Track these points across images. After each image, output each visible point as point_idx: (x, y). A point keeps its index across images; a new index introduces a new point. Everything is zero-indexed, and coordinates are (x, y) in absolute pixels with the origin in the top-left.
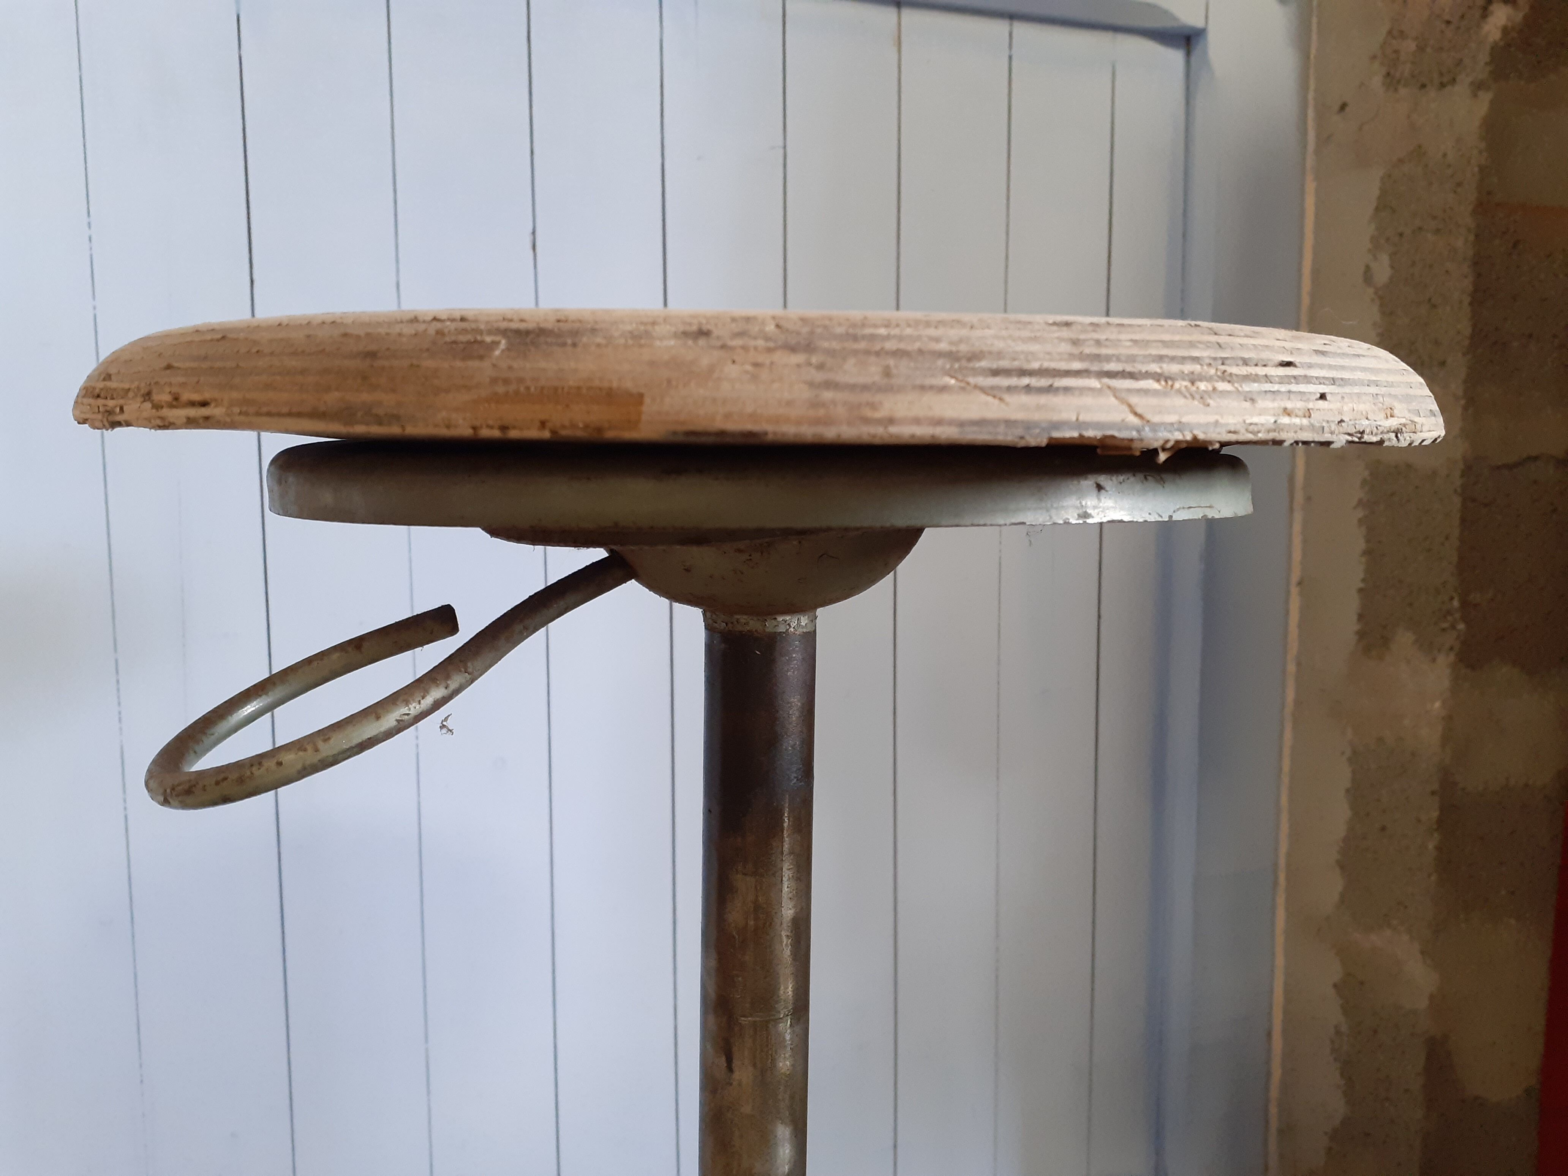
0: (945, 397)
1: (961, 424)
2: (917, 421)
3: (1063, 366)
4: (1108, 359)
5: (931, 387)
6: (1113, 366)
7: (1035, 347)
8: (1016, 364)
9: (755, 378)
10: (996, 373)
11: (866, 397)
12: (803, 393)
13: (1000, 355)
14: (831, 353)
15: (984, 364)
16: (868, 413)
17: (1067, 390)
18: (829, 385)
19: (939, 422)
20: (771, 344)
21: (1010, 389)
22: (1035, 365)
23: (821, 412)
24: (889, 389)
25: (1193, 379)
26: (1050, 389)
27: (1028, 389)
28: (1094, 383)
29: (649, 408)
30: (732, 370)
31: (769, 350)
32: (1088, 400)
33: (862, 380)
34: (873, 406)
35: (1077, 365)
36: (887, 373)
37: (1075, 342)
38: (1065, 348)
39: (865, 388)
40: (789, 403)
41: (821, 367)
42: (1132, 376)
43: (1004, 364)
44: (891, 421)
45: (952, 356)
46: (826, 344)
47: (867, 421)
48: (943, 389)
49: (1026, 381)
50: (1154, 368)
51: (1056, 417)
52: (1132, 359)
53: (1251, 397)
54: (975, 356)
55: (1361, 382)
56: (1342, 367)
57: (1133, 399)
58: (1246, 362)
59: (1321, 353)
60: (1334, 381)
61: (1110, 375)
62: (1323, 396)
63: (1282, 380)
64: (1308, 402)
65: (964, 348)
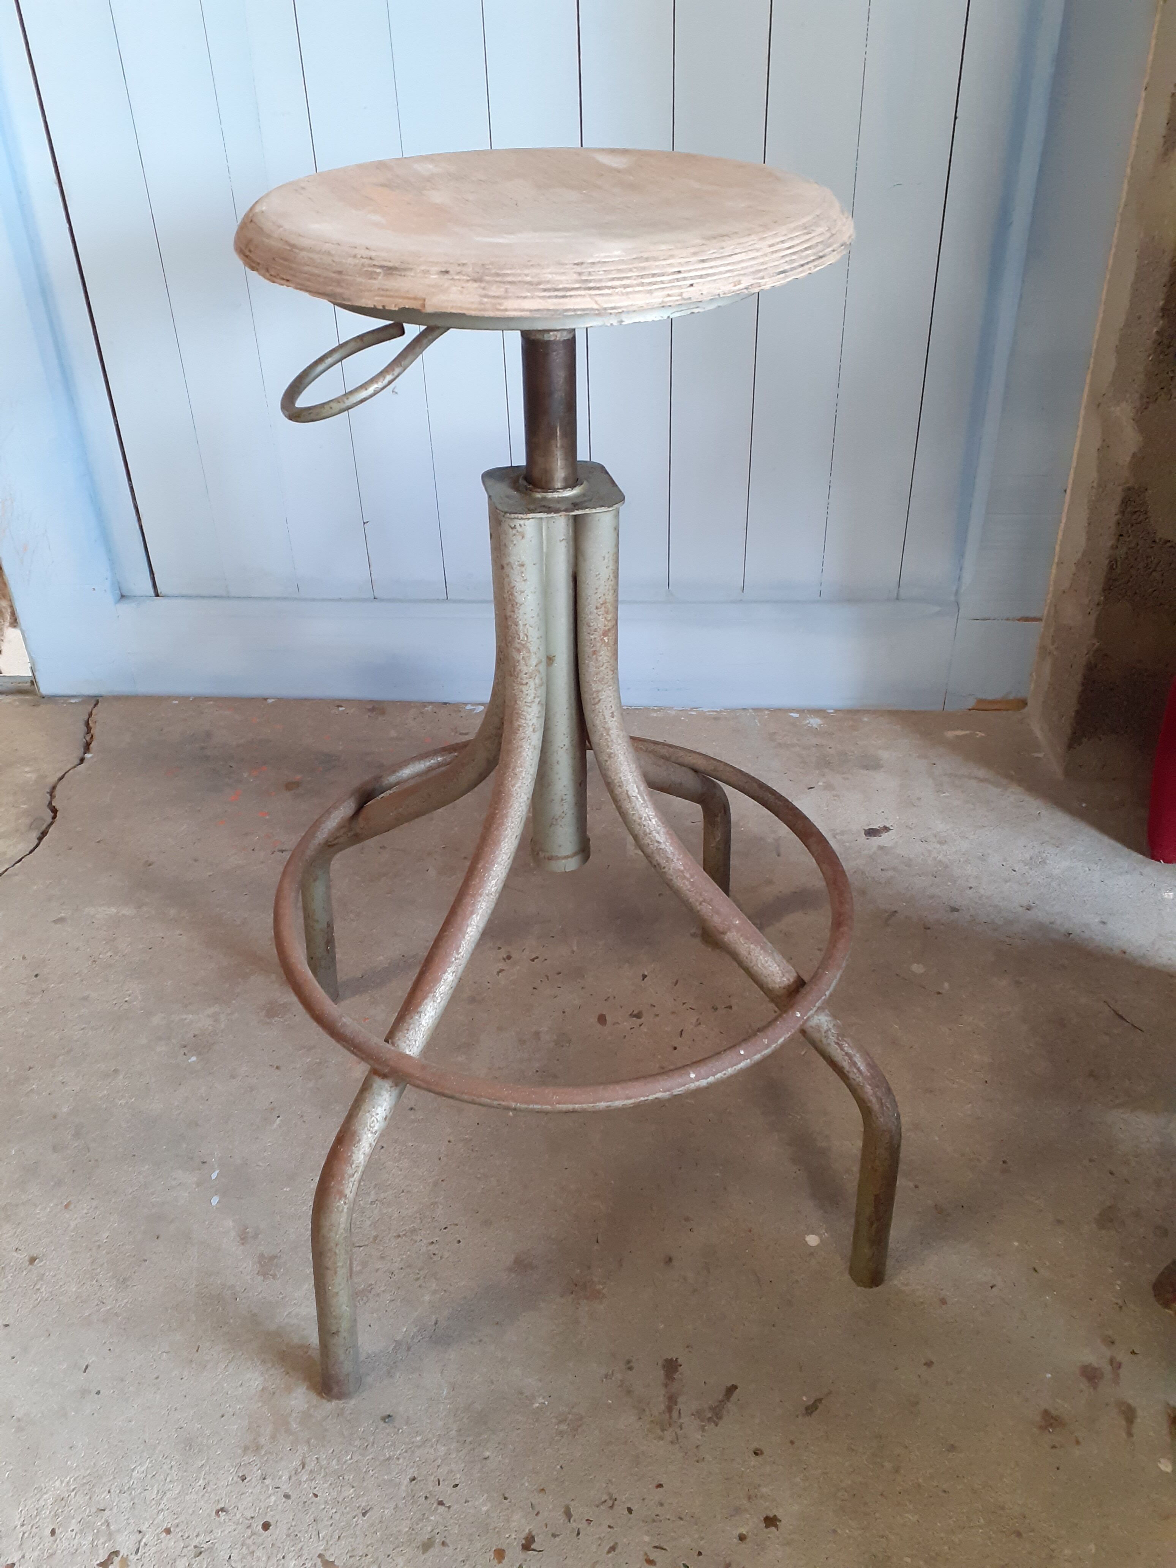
0: (526, 301)
1: (531, 311)
2: (515, 310)
4: (590, 281)
5: (521, 297)
6: (591, 285)
7: (564, 278)
8: (554, 286)
9: (461, 293)
10: (545, 290)
11: (499, 301)
12: (477, 299)
13: (548, 282)
14: (488, 282)
15: (541, 286)
16: (498, 307)
17: (571, 296)
20: (468, 278)
21: (549, 297)
22: (561, 286)
23: (483, 306)
24: (505, 298)
25: (625, 286)
26: (564, 297)
27: (556, 297)
28: (582, 292)
29: (427, 303)
30: (454, 289)
31: (468, 281)
32: (579, 300)
34: (500, 304)
35: (577, 285)
36: (506, 291)
37: (580, 274)
38: (575, 277)
39: (498, 297)
40: (472, 303)
41: (484, 288)
42: (598, 288)
43: (548, 286)
44: (506, 310)
45: (530, 283)
46: (487, 278)
47: (498, 310)
48: (525, 297)
49: (556, 293)
50: (610, 284)
51: (565, 308)
52: (600, 280)
53: (650, 292)
54: (539, 283)
55: (720, 273)
56: (711, 267)
57: (597, 298)
58: (654, 275)
59: (703, 261)
60: (701, 277)
61: (590, 289)
62: (692, 285)
63: (670, 281)
64: (682, 288)
65: (536, 280)
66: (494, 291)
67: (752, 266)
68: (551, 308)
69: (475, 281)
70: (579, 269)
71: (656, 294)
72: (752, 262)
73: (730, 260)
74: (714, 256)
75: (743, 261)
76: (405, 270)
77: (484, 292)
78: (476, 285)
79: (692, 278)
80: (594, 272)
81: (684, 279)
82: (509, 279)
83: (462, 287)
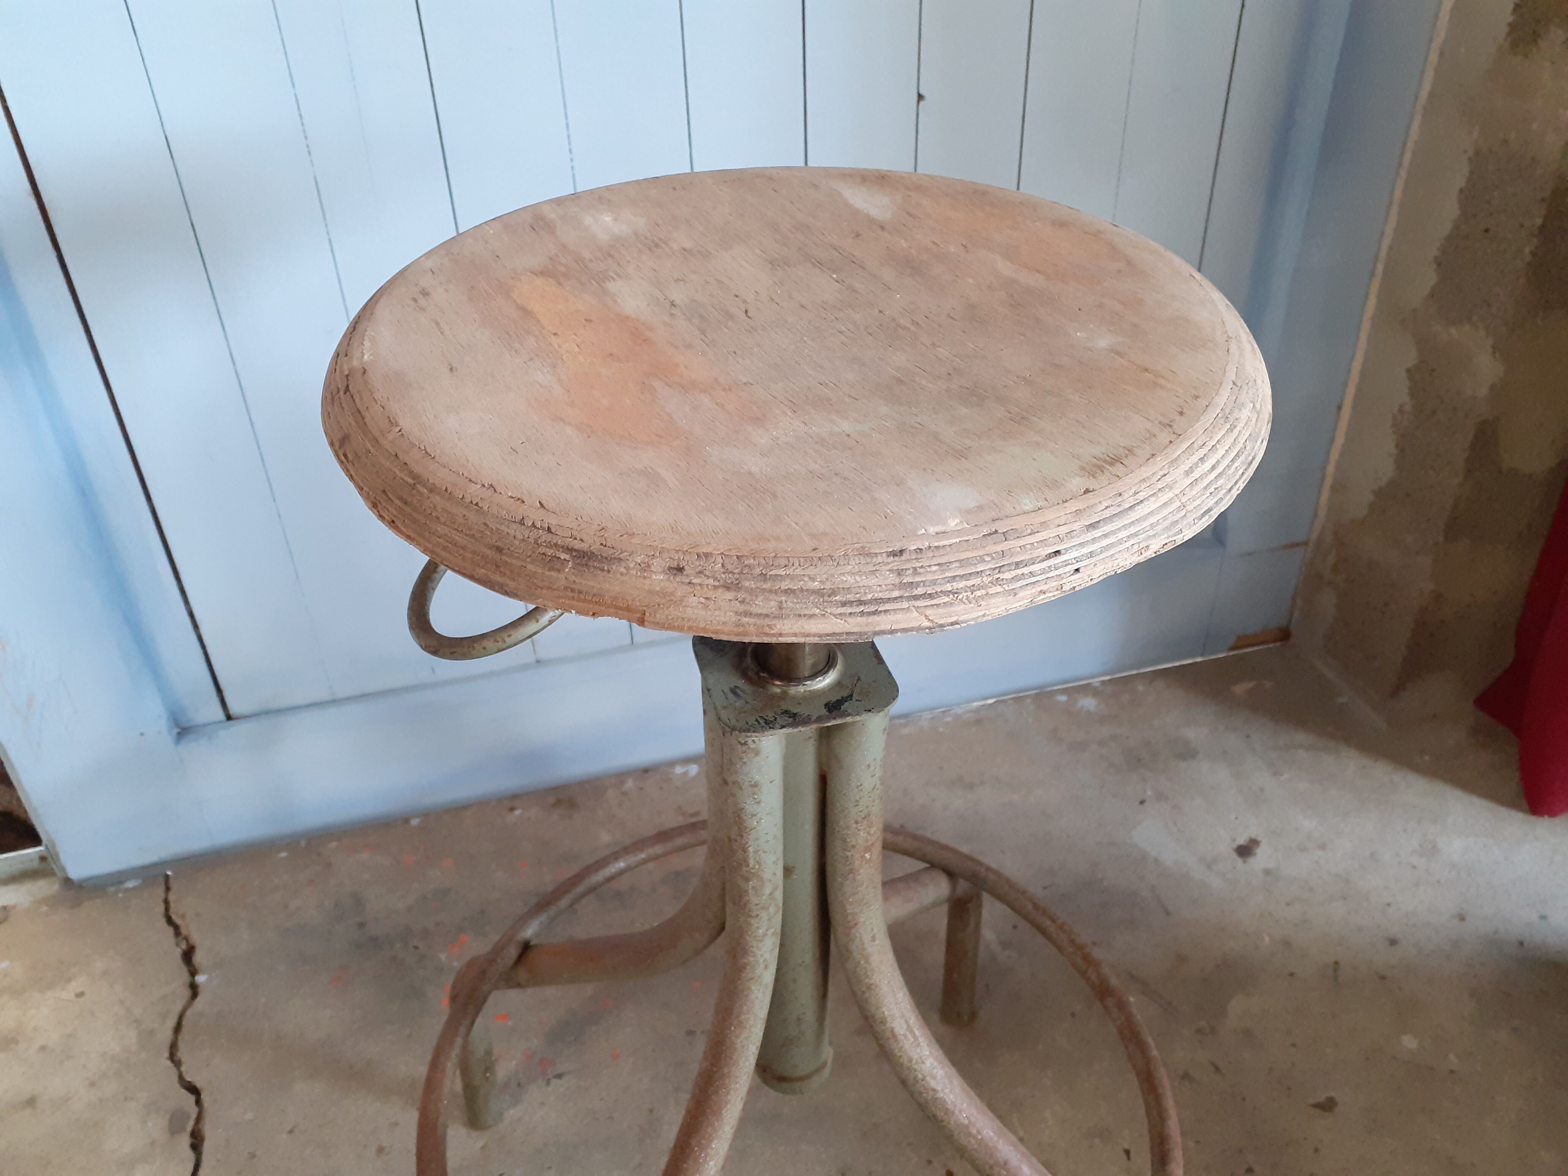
0: (812, 621)
1: (820, 636)
2: (795, 635)
3: (887, 595)
4: (918, 585)
5: (805, 615)
6: (920, 591)
7: (873, 581)
8: (858, 597)
9: (706, 607)
10: (844, 604)
11: (767, 621)
12: (732, 618)
14: (750, 591)
15: (838, 598)
16: (767, 630)
17: (886, 611)
18: (748, 614)
19: (808, 635)
20: (717, 584)
21: (851, 614)
22: (869, 596)
23: (742, 629)
24: (779, 617)
25: (973, 589)
26: (875, 613)
27: (862, 613)
28: (905, 605)
30: (693, 600)
31: (715, 587)
32: (899, 616)
33: (765, 611)
35: (896, 594)
36: (780, 605)
37: (899, 572)
38: (893, 578)
39: (767, 616)
40: (724, 623)
41: (742, 602)
42: (931, 596)
43: (850, 597)
44: (781, 635)
45: (818, 592)
46: (747, 584)
47: (767, 635)
48: (812, 616)
49: (862, 608)
50: (948, 587)
51: (877, 629)
52: (934, 582)
53: (1014, 592)
54: (833, 593)
55: (1120, 542)
56: (1105, 536)
57: (928, 612)
58: (1017, 565)
59: (1093, 526)
60: (1091, 555)
61: (916, 598)
62: (1077, 570)
63: (1043, 571)
64: (1063, 578)
65: (828, 586)
66: (762, 605)
67: (1165, 518)
68: (855, 630)
69: (728, 588)
70: (896, 563)
71: (1021, 594)
72: (1165, 512)
73: (1133, 516)
74: (1107, 513)
75: (1152, 513)
76: (609, 560)
77: (742, 608)
78: (729, 595)
79: (1078, 560)
80: (922, 567)
81: (1067, 564)
82: (785, 585)
83: (707, 598)
